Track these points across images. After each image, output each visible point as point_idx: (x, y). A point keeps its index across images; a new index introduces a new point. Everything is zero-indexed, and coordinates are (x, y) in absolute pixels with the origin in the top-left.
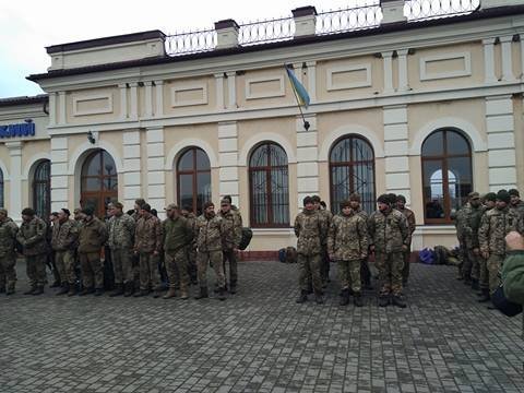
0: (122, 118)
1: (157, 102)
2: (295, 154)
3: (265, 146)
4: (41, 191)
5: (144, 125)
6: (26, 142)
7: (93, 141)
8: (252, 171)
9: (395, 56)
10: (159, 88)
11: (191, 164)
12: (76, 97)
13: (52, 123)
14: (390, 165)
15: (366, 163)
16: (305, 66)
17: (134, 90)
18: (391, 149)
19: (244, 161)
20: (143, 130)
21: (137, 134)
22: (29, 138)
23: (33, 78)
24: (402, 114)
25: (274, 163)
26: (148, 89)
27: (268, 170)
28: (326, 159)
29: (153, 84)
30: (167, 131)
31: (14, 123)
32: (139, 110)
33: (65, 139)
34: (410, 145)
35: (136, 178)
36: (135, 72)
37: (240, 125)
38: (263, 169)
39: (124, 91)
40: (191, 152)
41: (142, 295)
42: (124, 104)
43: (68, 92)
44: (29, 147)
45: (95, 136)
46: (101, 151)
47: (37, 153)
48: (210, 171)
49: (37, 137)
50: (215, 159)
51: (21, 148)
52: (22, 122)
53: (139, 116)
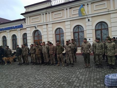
0: (42, 22)
1: (50, 18)
3: (77, 26)
4: (25, 40)
5: (47, 23)
6: (21, 29)
7: (36, 28)
8: (74, 33)
10: (50, 14)
11: (59, 33)
12: (31, 18)
13: (27, 24)
15: (106, 29)
16: (88, 5)
17: (45, 15)
19: (72, 31)
20: (47, 25)
21: (46, 26)
22: (22, 28)
23: (22, 14)
25: (80, 30)
26: (48, 14)
28: (94, 29)
29: (49, 13)
30: (53, 24)
31: (18, 25)
33: (30, 28)
35: (46, 36)
36: (45, 11)
37: (71, 21)
39: (42, 16)
40: (59, 29)
41: (51, 65)
42: (43, 19)
43: (30, 17)
45: (36, 27)
46: (38, 30)
47: (24, 32)
48: (63, 34)
49: (23, 28)
50: (65, 30)
51: (20, 31)
52: (20, 25)
53: (46, 21)
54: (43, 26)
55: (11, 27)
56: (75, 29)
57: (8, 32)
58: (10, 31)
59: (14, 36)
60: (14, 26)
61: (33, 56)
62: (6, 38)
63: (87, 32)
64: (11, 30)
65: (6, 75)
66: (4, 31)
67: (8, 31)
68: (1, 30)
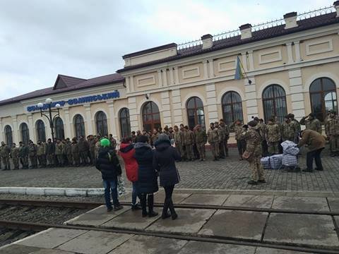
0: (160, 86)
1: (175, 77)
2: (245, 96)
3: (229, 94)
5: (171, 89)
6: (115, 100)
7: (148, 98)
8: (223, 106)
9: (293, 44)
10: (176, 71)
11: (194, 107)
12: (138, 78)
13: (128, 91)
14: (293, 98)
15: (282, 98)
16: (247, 53)
17: (164, 73)
18: (294, 90)
19: (219, 102)
20: (170, 91)
21: (167, 93)
22: (117, 98)
23: (119, 72)
24: (298, 73)
25: (234, 101)
26: (171, 71)
27: (231, 105)
28: (261, 97)
29: (174, 69)
30: (182, 90)
31: (109, 92)
32: (168, 81)
33: (135, 98)
34: (303, 88)
35: (168, 114)
36: (165, 65)
37: (217, 84)
38: (229, 104)
39: (160, 73)
40: (193, 99)
42: (161, 80)
43: (134, 76)
44: (117, 103)
45: (148, 95)
46: (151, 102)
48: (203, 107)
49: (121, 98)
51: (114, 103)
52: (113, 91)
53: (168, 84)
54: (162, 94)
55: (95, 96)
57: (86, 107)
58: (92, 104)
59: (100, 114)
60: (101, 94)
62: (82, 119)
64: (93, 102)
66: (78, 104)
67: (87, 104)
68: (70, 102)
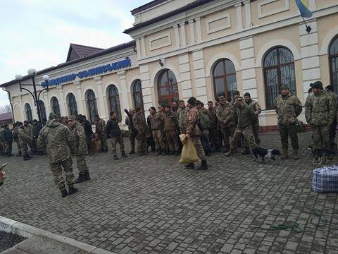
0: (177, 47)
1: (197, 33)
2: (300, 52)
3: (275, 50)
4: (138, 97)
5: (190, 50)
6: (127, 70)
7: (162, 65)
10: (198, 23)
11: (223, 72)
12: (150, 39)
13: (139, 58)
17: (183, 28)
19: (259, 64)
20: (190, 53)
21: (187, 56)
22: (128, 68)
23: (127, 32)
25: (283, 61)
26: (191, 25)
27: (278, 67)
28: (327, 53)
29: (195, 21)
30: (205, 51)
31: (120, 60)
32: (187, 40)
33: (147, 66)
35: (188, 84)
36: (182, 16)
38: (274, 67)
39: (177, 30)
40: (221, 62)
42: (178, 38)
43: (145, 37)
44: (129, 73)
45: (163, 61)
46: (167, 70)
47: (133, 77)
48: (235, 74)
49: (132, 67)
50: (238, 65)
51: (125, 74)
52: (124, 59)
53: (187, 44)
54: (180, 58)
55: (104, 67)
56: (268, 59)
57: (97, 80)
58: (103, 76)
59: (112, 88)
60: (110, 63)
61: (156, 134)
62: (94, 94)
63: (305, 64)
64: (104, 74)
65: (107, 174)
66: (88, 77)
67: (97, 77)
68: (81, 75)
